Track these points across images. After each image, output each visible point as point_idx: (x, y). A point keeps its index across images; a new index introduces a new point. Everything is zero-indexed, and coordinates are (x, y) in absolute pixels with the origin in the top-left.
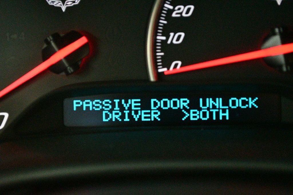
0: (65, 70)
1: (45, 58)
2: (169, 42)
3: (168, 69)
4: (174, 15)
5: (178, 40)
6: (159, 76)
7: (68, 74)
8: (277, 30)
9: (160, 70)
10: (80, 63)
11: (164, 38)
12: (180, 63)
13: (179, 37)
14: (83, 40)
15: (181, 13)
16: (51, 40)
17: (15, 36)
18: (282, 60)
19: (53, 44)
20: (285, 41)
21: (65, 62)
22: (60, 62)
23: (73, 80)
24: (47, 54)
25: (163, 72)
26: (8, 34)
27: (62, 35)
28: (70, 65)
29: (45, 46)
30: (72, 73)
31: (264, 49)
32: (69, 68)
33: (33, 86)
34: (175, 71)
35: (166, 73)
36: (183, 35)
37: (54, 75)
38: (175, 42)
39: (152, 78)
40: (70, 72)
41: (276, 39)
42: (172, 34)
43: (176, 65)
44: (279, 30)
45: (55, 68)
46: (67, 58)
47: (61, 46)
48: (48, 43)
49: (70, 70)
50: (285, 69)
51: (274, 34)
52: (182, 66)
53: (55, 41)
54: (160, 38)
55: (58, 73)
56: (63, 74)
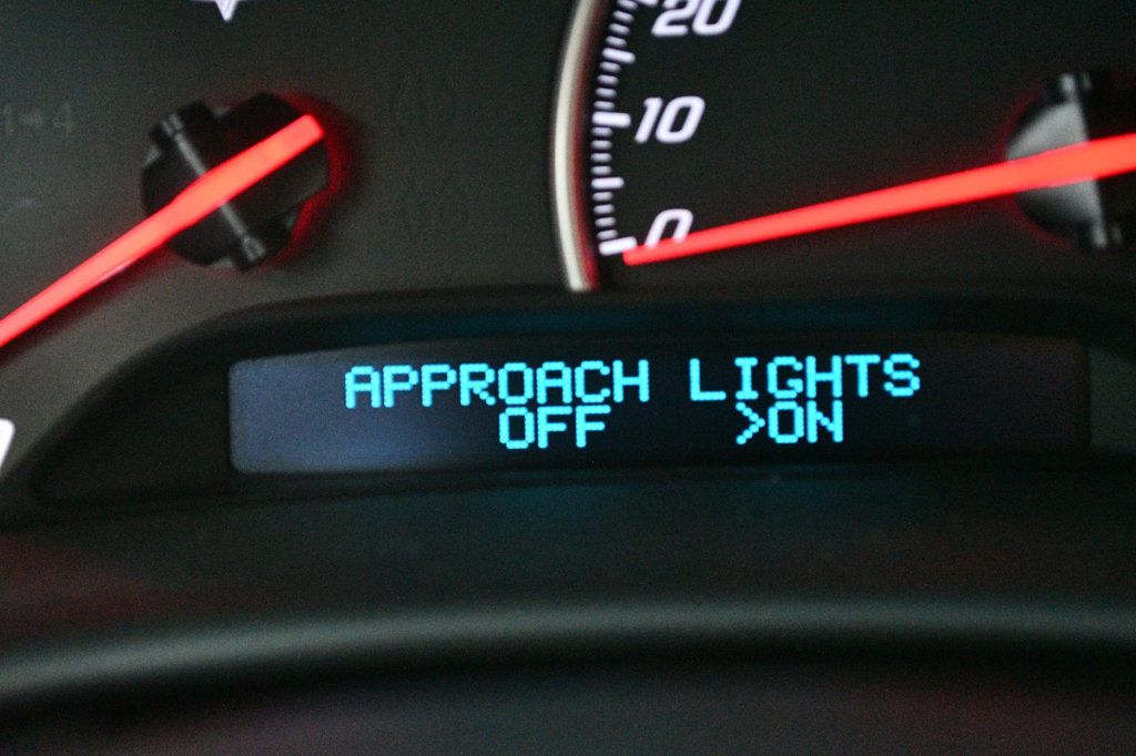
0: (233, 249)
2: (642, 135)
3: (641, 241)
4: (661, 28)
5: (677, 125)
6: (604, 269)
8: (1068, 84)
9: (608, 248)
10: (290, 223)
11: (622, 120)
12: (685, 218)
13: (683, 114)
14: (302, 133)
15: (689, 22)
16: (175, 132)
17: (35, 119)
18: (1088, 199)
19: (184, 147)
20: (1100, 125)
21: (231, 217)
22: (212, 220)
23: (263, 291)
24: (161, 186)
25: (619, 257)
26: (7, 111)
27: (219, 111)
28: (252, 231)
29: (153, 154)
30: (260, 261)
31: (1017, 158)
32: (246, 240)
34: (669, 250)
35: (630, 259)
36: (697, 105)
37: (189, 269)
38: (665, 135)
39: (576, 279)
40: (251, 257)
41: (1065, 120)
42: (653, 105)
43: (671, 227)
44: (1079, 84)
45: (197, 242)
46: (241, 200)
47: (218, 153)
48: (167, 144)
49: (254, 248)
50: (1100, 237)
51: (1058, 99)
52: (694, 229)
53: (192, 134)
54: (609, 119)
55: (205, 259)
56: (226, 263)
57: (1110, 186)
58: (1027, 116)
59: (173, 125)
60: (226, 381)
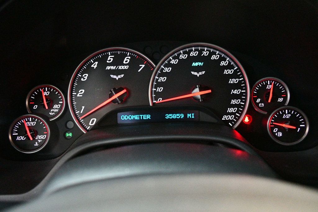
0: (118, 102)
1: (110, 98)
2: (157, 91)
3: (157, 101)
4: (159, 81)
5: (160, 90)
6: (154, 104)
7: (119, 103)
8: (197, 86)
9: (154, 102)
10: (123, 99)
11: (155, 89)
12: (161, 99)
13: (161, 89)
14: (125, 91)
15: (162, 80)
17: (98, 89)
18: (199, 97)
20: (200, 90)
21: (117, 98)
22: (116, 99)
23: (121, 106)
24: (111, 95)
25: (155, 102)
26: (96, 89)
27: (117, 89)
28: (120, 100)
29: (110, 93)
33: (105, 108)
34: (160, 102)
37: (113, 104)
38: (159, 91)
39: (151, 105)
41: (197, 90)
42: (158, 88)
43: (160, 99)
44: (198, 86)
45: (114, 101)
47: (116, 93)
48: (111, 92)
49: (119, 102)
50: (201, 101)
51: (197, 88)
52: (162, 100)
53: (114, 91)
54: (154, 89)
55: (115, 103)
56: (117, 103)
57: (201, 95)
58: (194, 89)
59: (112, 90)
60: (117, 114)
